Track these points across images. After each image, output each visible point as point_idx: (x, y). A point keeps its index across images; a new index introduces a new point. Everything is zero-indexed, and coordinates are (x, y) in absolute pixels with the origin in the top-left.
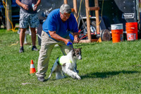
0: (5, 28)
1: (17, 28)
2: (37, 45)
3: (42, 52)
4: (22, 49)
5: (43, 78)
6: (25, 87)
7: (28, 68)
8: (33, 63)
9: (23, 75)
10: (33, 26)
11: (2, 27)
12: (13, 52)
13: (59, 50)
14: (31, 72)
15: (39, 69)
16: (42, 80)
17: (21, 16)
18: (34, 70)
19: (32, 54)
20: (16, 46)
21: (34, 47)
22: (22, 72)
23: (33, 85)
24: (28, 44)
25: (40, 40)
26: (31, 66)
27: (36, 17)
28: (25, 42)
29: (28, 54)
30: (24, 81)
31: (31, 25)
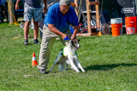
0: (8, 22)
1: (20, 22)
2: (39, 39)
3: (43, 45)
5: (45, 70)
6: (27, 79)
7: (30, 61)
8: (35, 56)
9: (25, 68)
10: (36, 20)
11: (5, 20)
12: (16, 45)
13: (60, 43)
14: (33, 64)
16: (44, 72)
17: (26, 9)
18: (36, 62)
19: (34, 47)
20: (19, 39)
22: (24, 64)
23: (35, 78)
24: (30, 37)
25: (41, 34)
26: (33, 59)
29: (30, 47)
30: (26, 73)
31: (34, 19)
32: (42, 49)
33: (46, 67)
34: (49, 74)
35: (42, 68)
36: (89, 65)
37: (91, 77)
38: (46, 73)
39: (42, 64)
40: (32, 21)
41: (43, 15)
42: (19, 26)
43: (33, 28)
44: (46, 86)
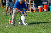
2: (12, 13)
3: (13, 15)
5: (14, 24)
6: (7, 28)
7: (8, 21)
8: (10, 19)
10: (11, 6)
19: (10, 16)
22: (6, 22)
23: (10, 27)
25: (13, 11)
26: (10, 20)
29: (8, 16)
30: (7, 26)
31: (10, 6)
33: (14, 23)
34: (15, 26)
35: (13, 24)
36: (30, 23)
37: (31, 27)
38: (14, 25)
39: (13, 22)
40: (9, 7)
41: (13, 4)
42: (4, 9)
43: (9, 9)
44: (14, 30)
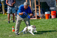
2: (15, 20)
4: (9, 22)
6: (10, 37)
7: (11, 30)
8: (13, 27)
9: (9, 32)
11: (1, 13)
12: (6, 23)
13: (24, 22)
15: (16, 30)
17: (8, 9)
18: (14, 30)
19: (13, 24)
20: (7, 20)
21: (14, 21)
22: (9, 31)
23: (14, 37)
24: (11, 20)
25: (16, 18)
26: (13, 29)
27: (14, 9)
28: (10, 19)
30: (10, 35)
32: (16, 25)
34: (19, 35)
37: (37, 36)
38: (18, 35)
39: (17, 31)
41: (17, 10)
42: (7, 15)
